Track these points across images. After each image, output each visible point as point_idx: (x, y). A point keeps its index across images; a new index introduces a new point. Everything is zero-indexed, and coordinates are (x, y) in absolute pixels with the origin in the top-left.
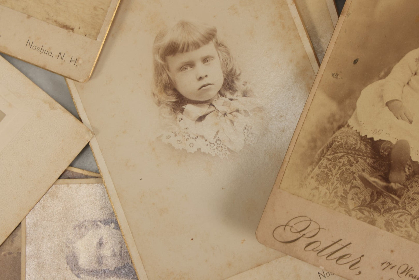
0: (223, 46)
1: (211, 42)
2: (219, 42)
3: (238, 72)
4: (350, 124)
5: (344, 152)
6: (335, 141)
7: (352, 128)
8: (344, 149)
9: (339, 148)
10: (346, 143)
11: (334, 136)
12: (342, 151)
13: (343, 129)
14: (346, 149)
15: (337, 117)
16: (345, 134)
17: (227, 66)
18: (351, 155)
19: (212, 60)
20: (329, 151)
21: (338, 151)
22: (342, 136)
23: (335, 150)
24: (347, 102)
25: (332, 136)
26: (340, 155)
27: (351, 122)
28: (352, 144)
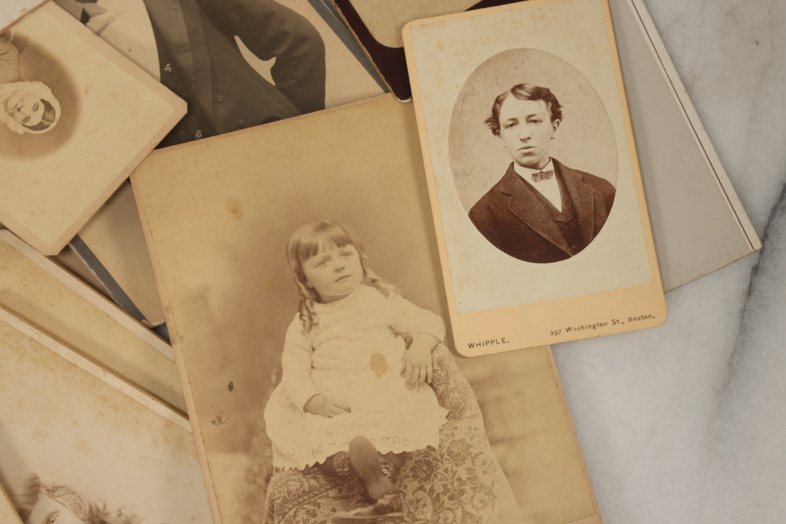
0: (59, 489)
1: (40, 496)
2: (50, 488)
3: (100, 505)
4: (278, 467)
5: (294, 506)
6: (273, 500)
7: (283, 469)
8: (291, 502)
9: (285, 505)
10: (289, 492)
11: (268, 495)
12: (291, 506)
13: (273, 479)
14: (294, 500)
15: (256, 469)
16: (279, 483)
17: (82, 508)
18: (306, 502)
19: (57, 516)
20: (275, 519)
21: (286, 510)
22: (278, 488)
23: (282, 512)
24: (255, 441)
25: (265, 497)
26: (292, 513)
27: (277, 463)
28: (297, 488)
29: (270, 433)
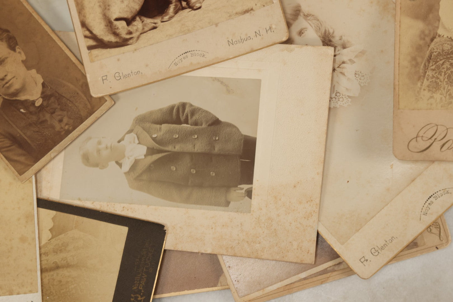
0: (311, 16)
1: (299, 17)
2: (306, 14)
3: (331, 31)
4: (440, 34)
5: (444, 59)
6: (432, 52)
7: (443, 36)
8: (442, 56)
9: (438, 57)
10: (443, 50)
11: (430, 49)
12: (442, 58)
13: (435, 40)
14: (444, 55)
15: (427, 32)
16: (439, 44)
17: (321, 30)
18: (451, 58)
19: (306, 30)
20: (430, 63)
21: (438, 60)
22: (437, 46)
23: (435, 60)
24: (431, 16)
25: (428, 49)
26: (441, 62)
27: (440, 31)
28: (448, 49)
29: (441, 13)
